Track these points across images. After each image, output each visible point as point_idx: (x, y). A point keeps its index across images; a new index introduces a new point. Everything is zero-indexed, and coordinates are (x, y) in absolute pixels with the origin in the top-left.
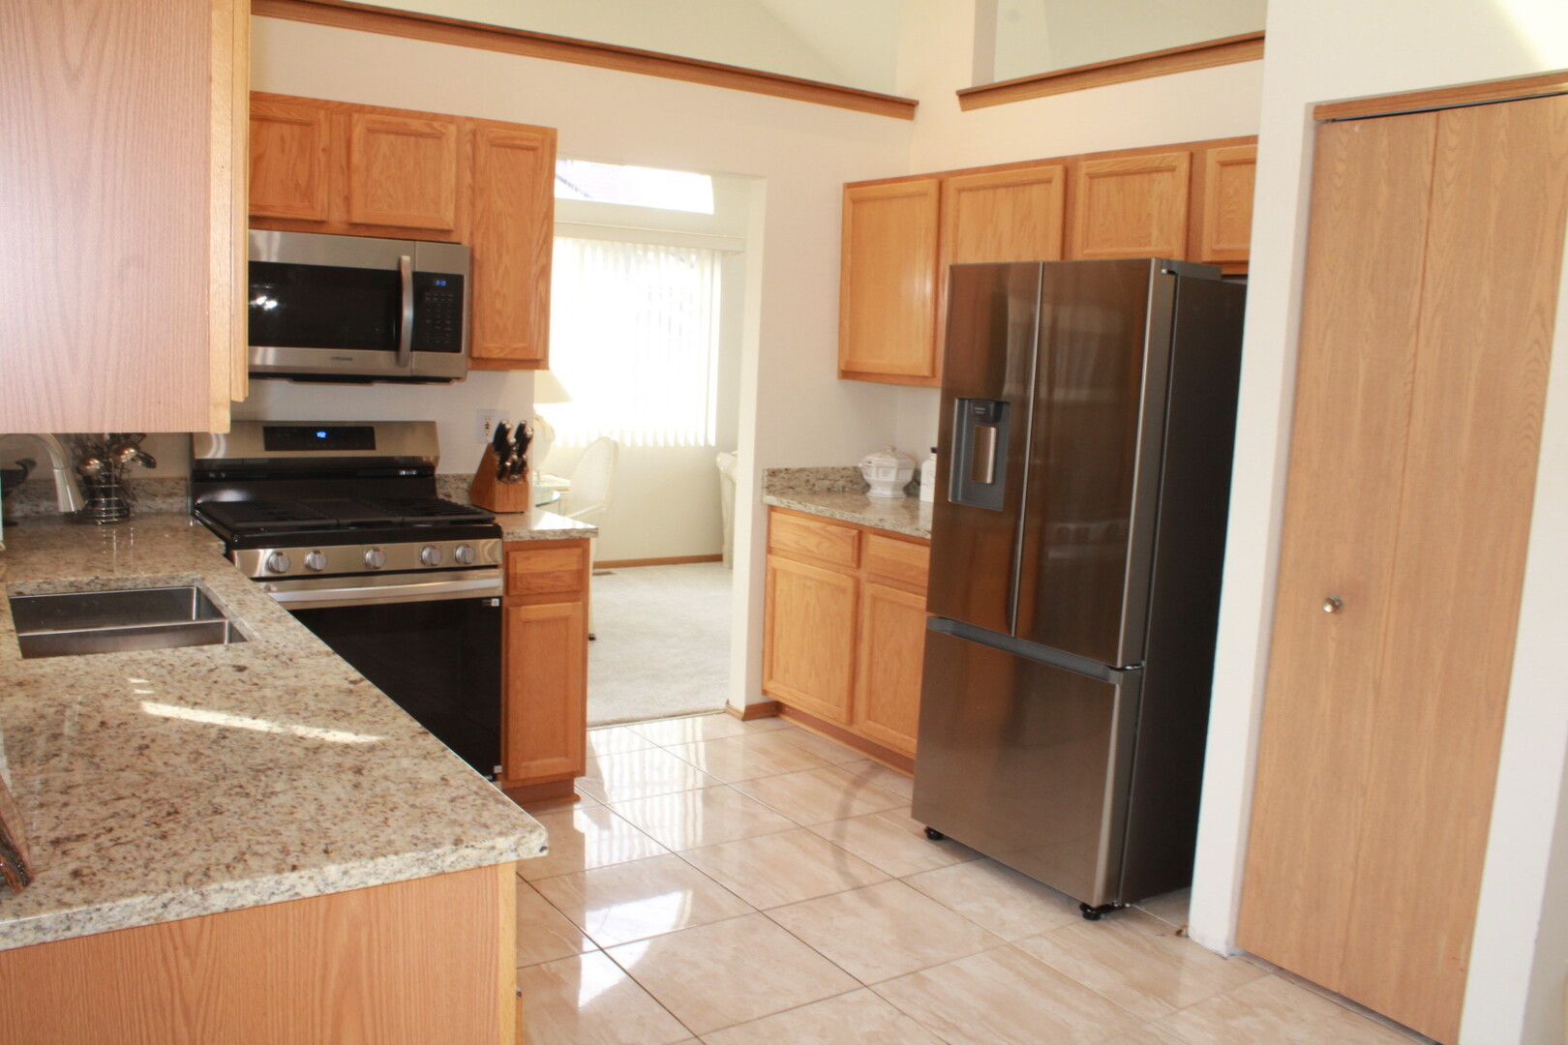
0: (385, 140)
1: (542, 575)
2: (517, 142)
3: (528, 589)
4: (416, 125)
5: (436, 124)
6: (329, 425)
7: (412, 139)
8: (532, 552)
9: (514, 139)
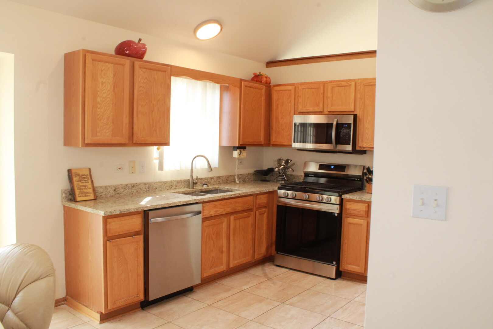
0: (337, 89)
1: (355, 210)
2: (372, 84)
3: (350, 213)
4: (344, 83)
5: (349, 82)
6: (335, 165)
7: (343, 88)
8: (352, 203)
9: (371, 83)
